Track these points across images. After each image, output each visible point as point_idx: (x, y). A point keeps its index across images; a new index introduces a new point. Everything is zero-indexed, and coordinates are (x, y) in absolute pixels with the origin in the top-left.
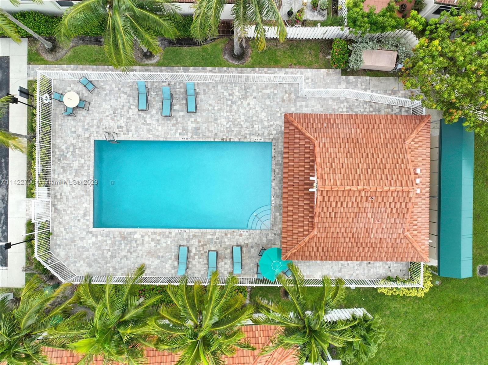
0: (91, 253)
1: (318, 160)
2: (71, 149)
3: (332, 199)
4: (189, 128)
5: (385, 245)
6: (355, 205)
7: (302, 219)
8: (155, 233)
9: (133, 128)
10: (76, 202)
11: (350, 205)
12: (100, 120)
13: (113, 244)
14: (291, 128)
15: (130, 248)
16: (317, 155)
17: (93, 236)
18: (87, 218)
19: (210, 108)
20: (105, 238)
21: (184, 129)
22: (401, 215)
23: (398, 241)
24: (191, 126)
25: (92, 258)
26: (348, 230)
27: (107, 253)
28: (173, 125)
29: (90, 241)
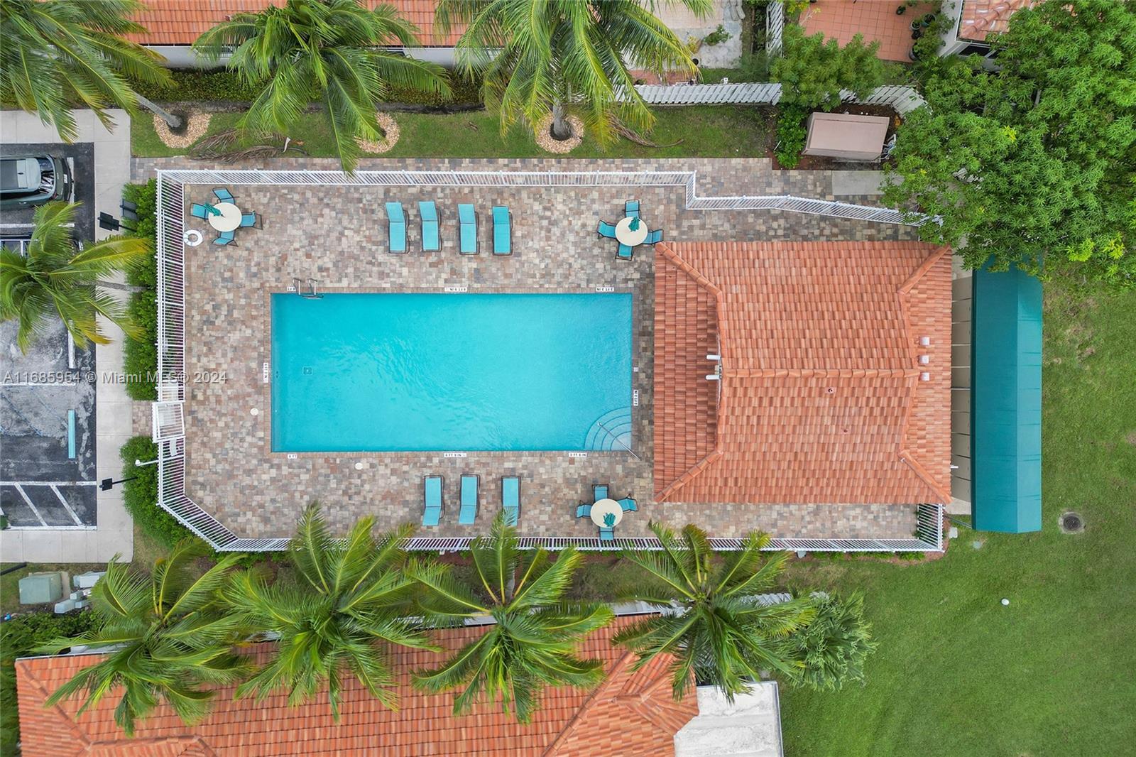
0: (268, 498)
2: (224, 310)
4: (466, 270)
8: (398, 459)
9: (350, 270)
10: (236, 406)
12: (283, 258)
15: (348, 488)
17: (272, 467)
18: (260, 434)
20: (296, 471)
21: (454, 272)
25: (271, 507)
27: (302, 497)
28: (432, 265)
29: (265, 477)
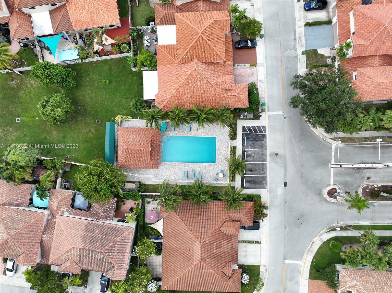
1: (149, 156)
2: (222, 161)
3: (146, 146)
5: (131, 132)
6: (140, 144)
7: (154, 140)
8: (198, 135)
9: (204, 167)
10: (221, 145)
11: (141, 144)
12: (213, 169)
13: (210, 132)
14: (156, 165)
16: (150, 157)
17: (216, 135)
18: (218, 140)
19: (181, 172)
20: (213, 134)
21: (189, 166)
22: (127, 141)
23: (128, 133)
24: (187, 167)
25: (217, 128)
26: (141, 137)
27: (212, 130)
28: (192, 167)
29: (217, 133)
